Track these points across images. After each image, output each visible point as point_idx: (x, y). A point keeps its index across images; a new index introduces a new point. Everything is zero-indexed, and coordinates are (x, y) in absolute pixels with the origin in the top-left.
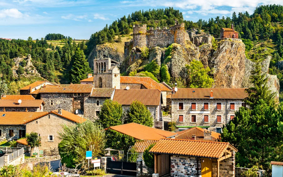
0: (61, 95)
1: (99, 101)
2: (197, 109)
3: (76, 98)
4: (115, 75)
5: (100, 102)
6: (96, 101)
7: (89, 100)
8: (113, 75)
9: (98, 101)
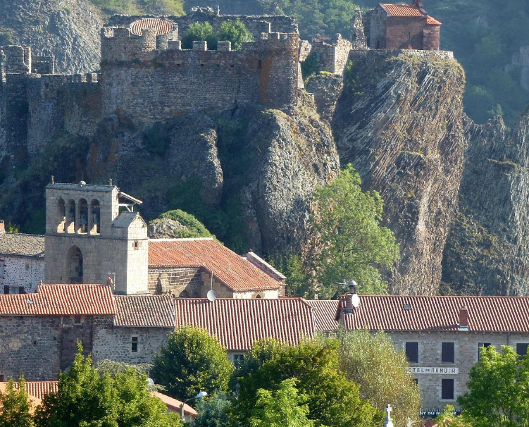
0: (23, 323)
1: (139, 340)
2: (420, 362)
3: (69, 329)
4: (136, 245)
5: (142, 343)
6: (131, 339)
7: (110, 336)
8: (130, 244)
9: (135, 339)
